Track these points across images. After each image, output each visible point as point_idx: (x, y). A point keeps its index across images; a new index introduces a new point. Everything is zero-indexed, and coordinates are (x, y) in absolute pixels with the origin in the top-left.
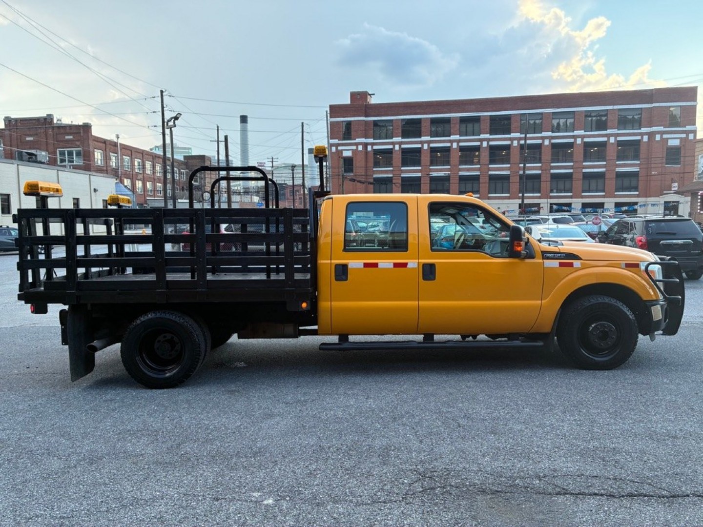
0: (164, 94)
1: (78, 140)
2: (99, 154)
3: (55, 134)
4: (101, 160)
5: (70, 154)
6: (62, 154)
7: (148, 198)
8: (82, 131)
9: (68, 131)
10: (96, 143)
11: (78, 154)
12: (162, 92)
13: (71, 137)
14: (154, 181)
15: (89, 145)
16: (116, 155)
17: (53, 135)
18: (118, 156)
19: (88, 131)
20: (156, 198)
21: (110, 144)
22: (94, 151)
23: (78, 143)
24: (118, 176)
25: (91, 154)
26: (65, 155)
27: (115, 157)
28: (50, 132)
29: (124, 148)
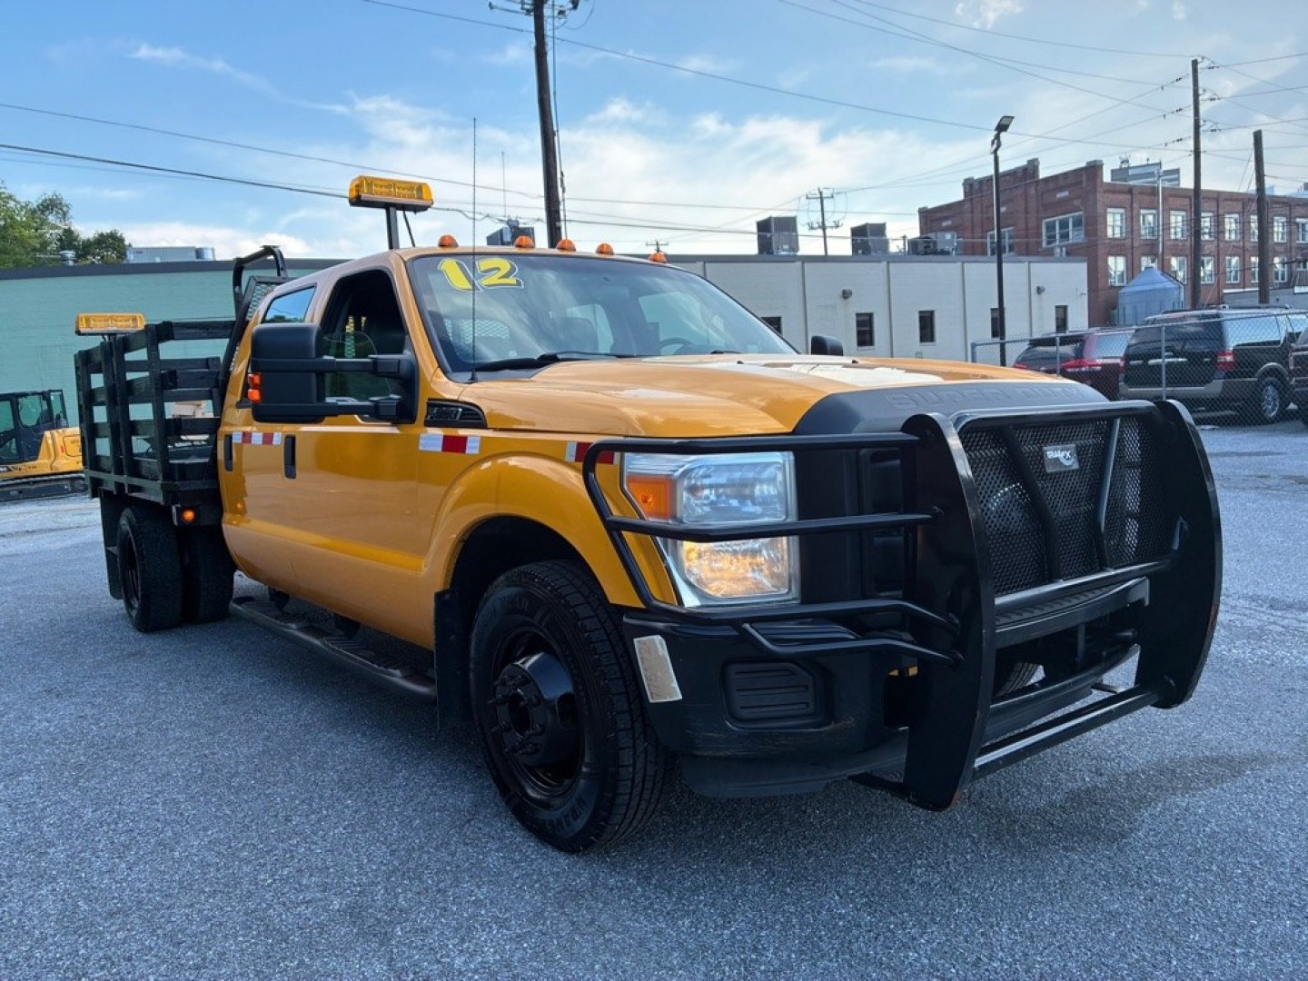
0: (1199, 66)
1: (1077, 198)
2: (1118, 217)
3: (1040, 194)
4: (1121, 227)
5: (1064, 225)
6: (1051, 227)
7: (1225, 291)
8: (1084, 179)
9: (1061, 183)
10: (1111, 196)
11: (1077, 223)
12: (1195, 63)
13: (1066, 194)
14: (1243, 253)
15: (1095, 201)
16: (1154, 211)
17: (1037, 196)
18: (1158, 214)
19: (1096, 175)
20: (1247, 290)
21: (1141, 193)
22: (1106, 213)
23: (1076, 203)
24: (1156, 255)
25: (1100, 220)
26: (1054, 228)
27: (1154, 215)
28: (1032, 191)
29: (1171, 196)
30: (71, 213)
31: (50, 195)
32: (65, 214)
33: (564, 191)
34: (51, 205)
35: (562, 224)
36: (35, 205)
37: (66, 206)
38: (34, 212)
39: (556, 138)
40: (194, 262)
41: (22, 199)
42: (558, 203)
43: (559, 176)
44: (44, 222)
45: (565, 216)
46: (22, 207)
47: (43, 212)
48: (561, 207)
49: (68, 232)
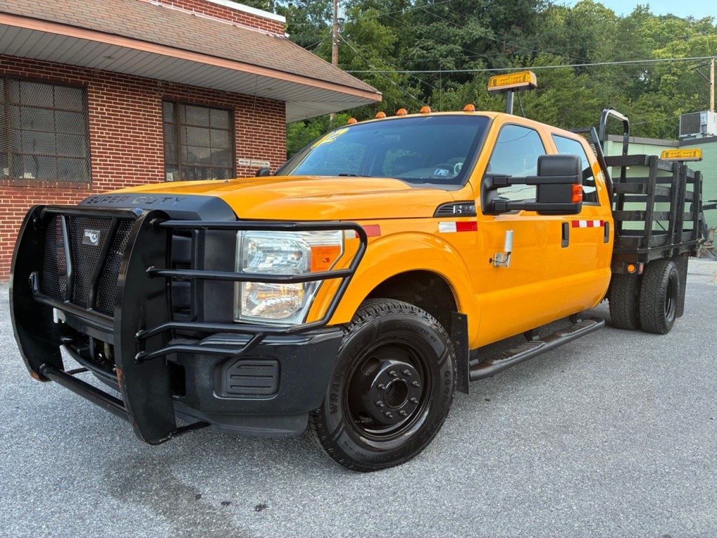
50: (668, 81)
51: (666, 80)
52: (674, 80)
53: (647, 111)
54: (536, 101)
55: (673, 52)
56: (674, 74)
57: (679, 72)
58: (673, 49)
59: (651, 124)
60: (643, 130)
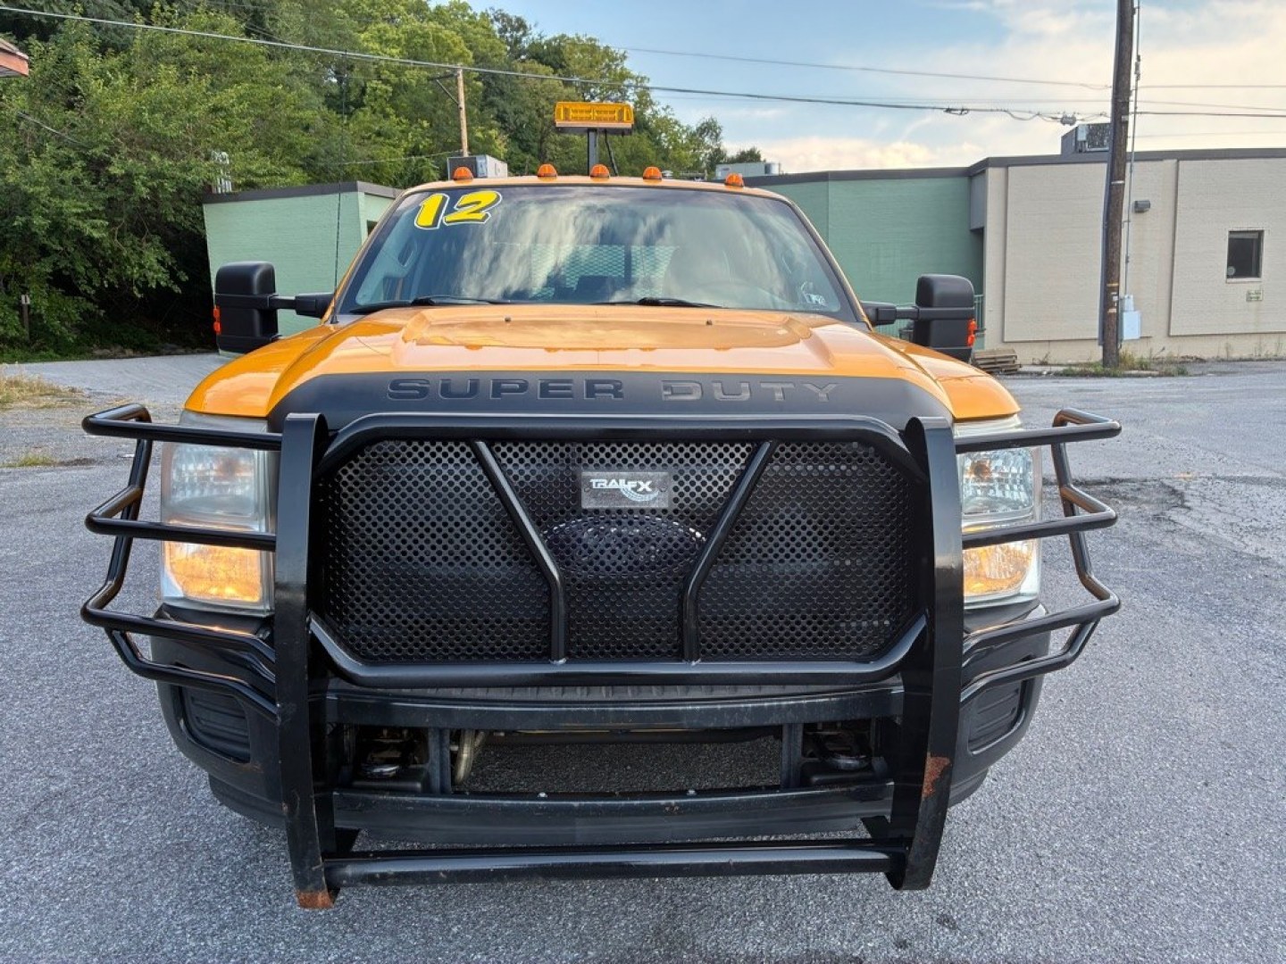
30: (722, 135)
31: (707, 118)
32: (717, 135)
33: (1138, 79)
34: (709, 128)
35: (1131, 118)
36: (694, 129)
37: (720, 128)
38: (694, 134)
39: (1135, 17)
40: (762, 177)
41: (684, 124)
42: (1129, 93)
43: (1134, 60)
44: (700, 144)
45: (1136, 108)
46: (684, 132)
47: (701, 135)
48: (1132, 98)
49: (718, 151)
50: (378, 92)
51: (375, 89)
52: (387, 91)
53: (375, 143)
54: (213, 102)
55: (381, 43)
56: (386, 82)
57: (393, 79)
58: (380, 37)
59: (383, 166)
60: (372, 174)
